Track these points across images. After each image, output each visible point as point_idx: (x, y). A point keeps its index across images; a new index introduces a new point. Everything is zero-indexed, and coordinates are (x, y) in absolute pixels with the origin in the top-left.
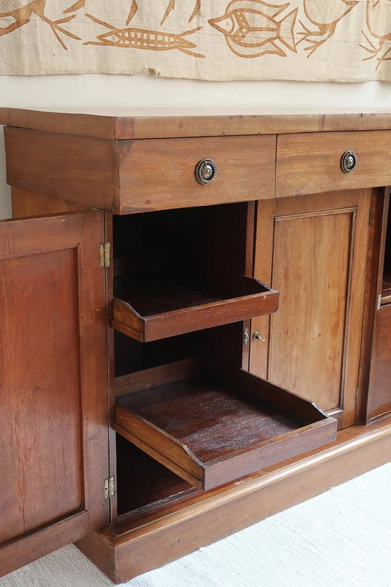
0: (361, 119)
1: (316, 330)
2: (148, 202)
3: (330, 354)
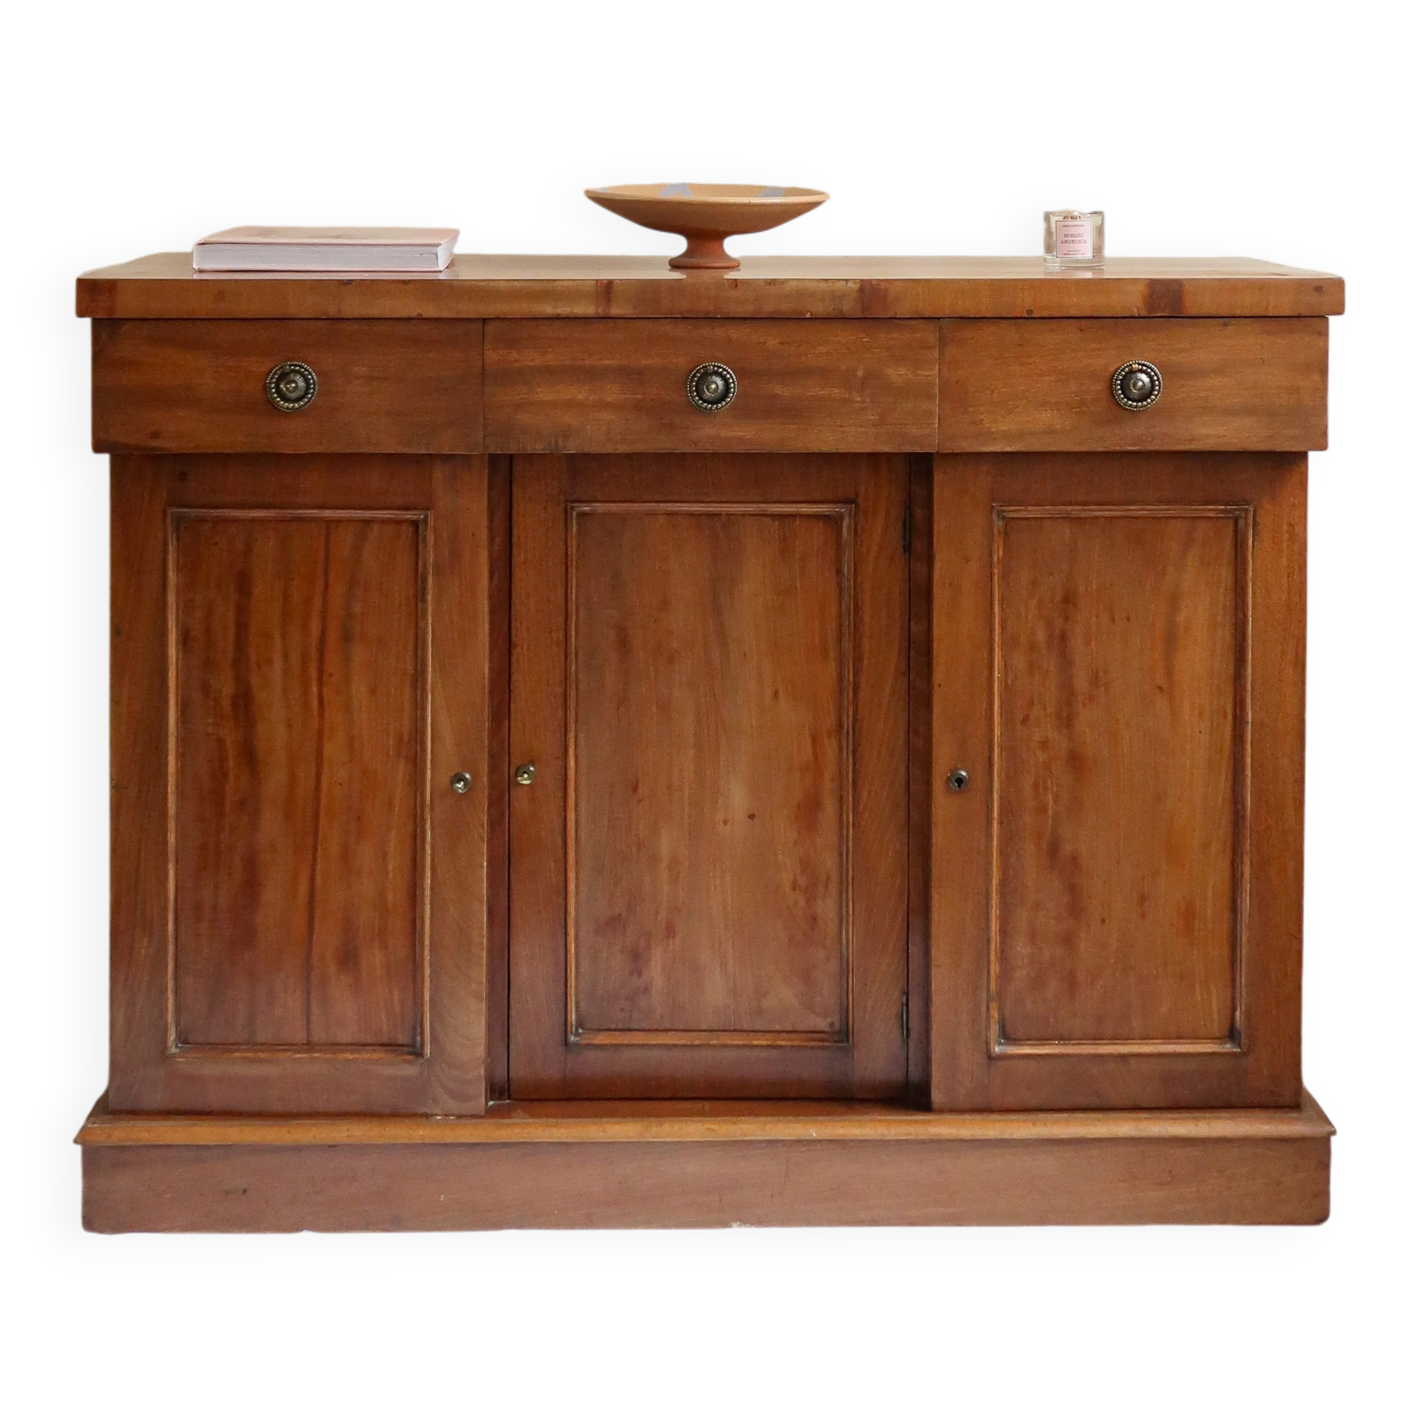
0: (733, 293)
1: (737, 798)
2: (155, 435)
3: (795, 877)
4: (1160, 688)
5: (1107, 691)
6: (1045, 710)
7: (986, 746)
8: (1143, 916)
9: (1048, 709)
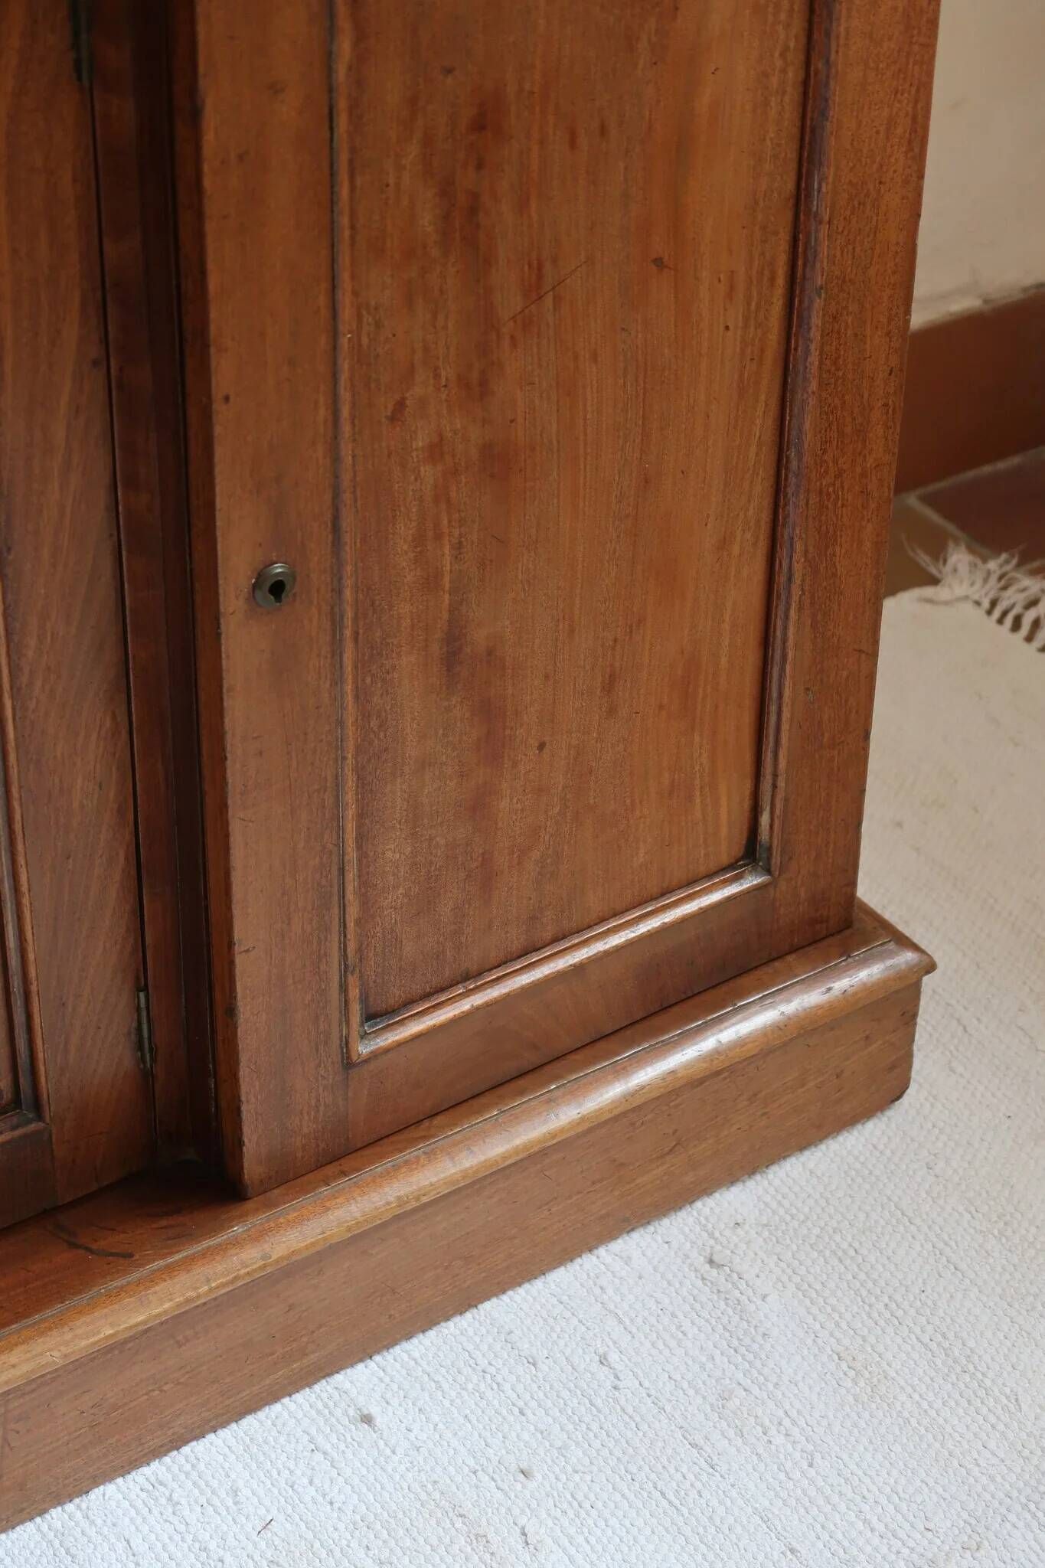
4: (659, 262)
5: (558, 300)
6: (437, 376)
7: (328, 497)
8: (612, 711)
9: (443, 373)
